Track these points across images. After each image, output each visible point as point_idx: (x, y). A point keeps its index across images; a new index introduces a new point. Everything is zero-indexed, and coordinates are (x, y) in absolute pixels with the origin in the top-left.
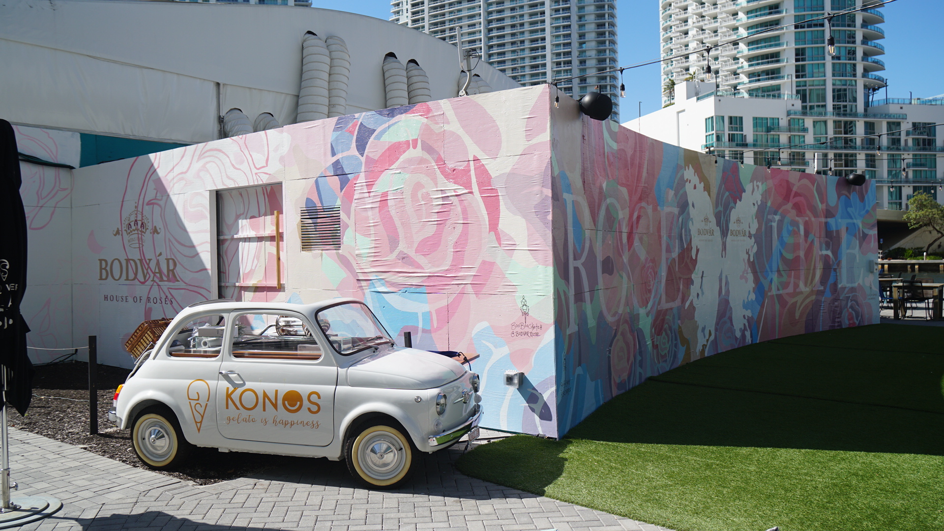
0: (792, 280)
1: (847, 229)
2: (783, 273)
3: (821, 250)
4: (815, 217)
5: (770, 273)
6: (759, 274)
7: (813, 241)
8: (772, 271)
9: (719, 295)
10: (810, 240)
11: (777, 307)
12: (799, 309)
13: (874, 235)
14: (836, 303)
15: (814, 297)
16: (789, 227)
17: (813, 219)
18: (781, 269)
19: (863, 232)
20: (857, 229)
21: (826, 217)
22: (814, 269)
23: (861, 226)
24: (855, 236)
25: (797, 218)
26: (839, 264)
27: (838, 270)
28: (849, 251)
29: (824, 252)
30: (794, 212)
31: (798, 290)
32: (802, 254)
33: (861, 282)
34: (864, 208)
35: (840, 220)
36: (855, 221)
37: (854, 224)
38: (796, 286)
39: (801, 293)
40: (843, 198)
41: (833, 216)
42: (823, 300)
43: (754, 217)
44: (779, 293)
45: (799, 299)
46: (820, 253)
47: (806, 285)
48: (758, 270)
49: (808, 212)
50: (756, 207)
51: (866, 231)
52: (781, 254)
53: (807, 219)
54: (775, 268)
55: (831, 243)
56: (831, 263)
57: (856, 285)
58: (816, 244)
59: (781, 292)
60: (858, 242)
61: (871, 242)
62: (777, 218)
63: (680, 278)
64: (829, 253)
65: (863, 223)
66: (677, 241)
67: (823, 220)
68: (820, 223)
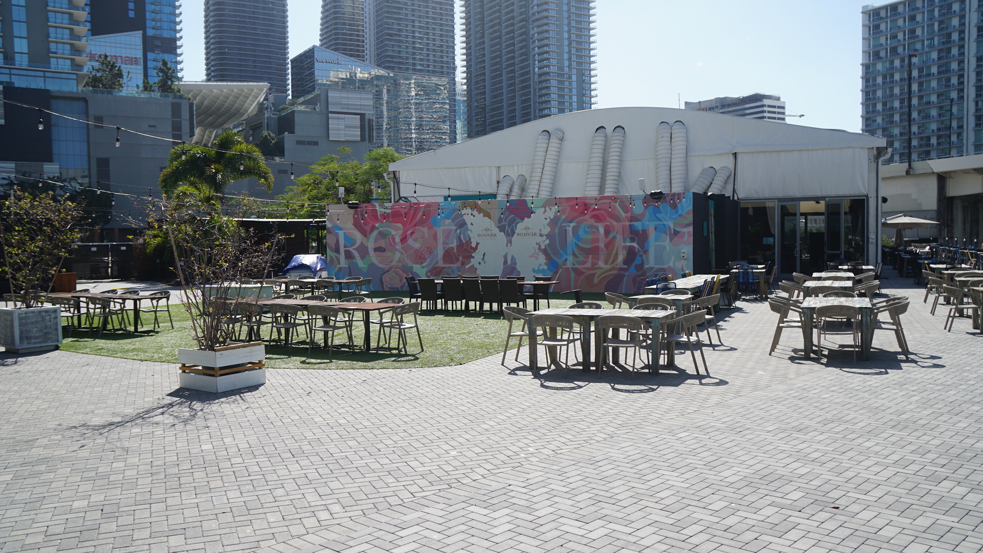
0: (590, 260)
1: (656, 228)
2: (579, 256)
3: (624, 242)
4: (617, 222)
5: (565, 256)
6: (552, 256)
7: (614, 238)
8: (567, 254)
9: (504, 264)
10: (611, 236)
11: (573, 275)
12: (598, 278)
13: (689, 232)
14: (641, 278)
15: (615, 272)
16: (587, 229)
17: (615, 223)
18: (577, 253)
19: (674, 229)
20: (667, 228)
21: (631, 221)
22: (617, 254)
23: (672, 226)
24: (666, 233)
25: (596, 224)
26: (646, 252)
27: (644, 256)
28: (657, 243)
29: (628, 244)
30: (593, 220)
31: (596, 266)
32: (602, 245)
33: (671, 264)
34: (677, 213)
35: (647, 223)
36: (665, 223)
37: (664, 225)
38: (594, 264)
39: (601, 268)
40: (651, 208)
41: (638, 220)
42: (626, 274)
43: (546, 226)
44: (574, 267)
45: (598, 272)
46: (624, 244)
47: (606, 263)
48: (550, 253)
49: (609, 219)
50: (548, 220)
51: (678, 229)
52: (577, 245)
53: (608, 223)
54: (570, 251)
55: (637, 238)
56: (637, 250)
57: (666, 266)
58: (619, 238)
59: (577, 266)
60: (668, 237)
61: (684, 237)
62: (572, 225)
63: (459, 255)
64: (635, 245)
65: (674, 224)
66: (455, 240)
67: (628, 223)
68: (623, 227)
